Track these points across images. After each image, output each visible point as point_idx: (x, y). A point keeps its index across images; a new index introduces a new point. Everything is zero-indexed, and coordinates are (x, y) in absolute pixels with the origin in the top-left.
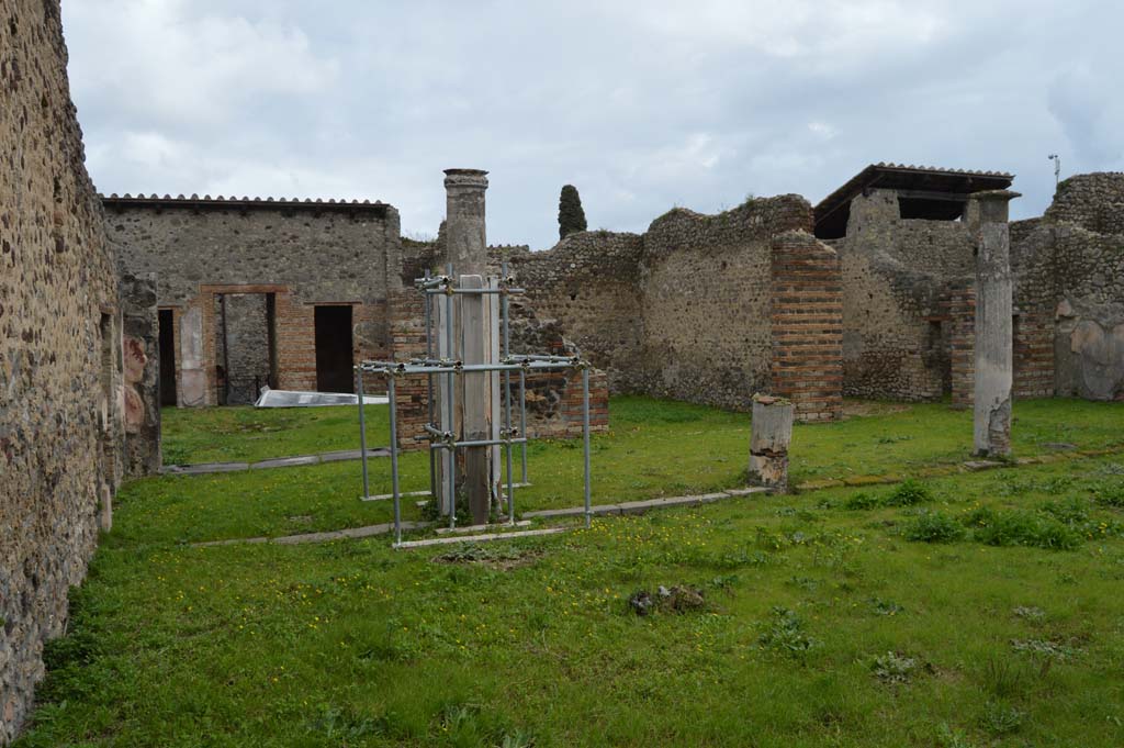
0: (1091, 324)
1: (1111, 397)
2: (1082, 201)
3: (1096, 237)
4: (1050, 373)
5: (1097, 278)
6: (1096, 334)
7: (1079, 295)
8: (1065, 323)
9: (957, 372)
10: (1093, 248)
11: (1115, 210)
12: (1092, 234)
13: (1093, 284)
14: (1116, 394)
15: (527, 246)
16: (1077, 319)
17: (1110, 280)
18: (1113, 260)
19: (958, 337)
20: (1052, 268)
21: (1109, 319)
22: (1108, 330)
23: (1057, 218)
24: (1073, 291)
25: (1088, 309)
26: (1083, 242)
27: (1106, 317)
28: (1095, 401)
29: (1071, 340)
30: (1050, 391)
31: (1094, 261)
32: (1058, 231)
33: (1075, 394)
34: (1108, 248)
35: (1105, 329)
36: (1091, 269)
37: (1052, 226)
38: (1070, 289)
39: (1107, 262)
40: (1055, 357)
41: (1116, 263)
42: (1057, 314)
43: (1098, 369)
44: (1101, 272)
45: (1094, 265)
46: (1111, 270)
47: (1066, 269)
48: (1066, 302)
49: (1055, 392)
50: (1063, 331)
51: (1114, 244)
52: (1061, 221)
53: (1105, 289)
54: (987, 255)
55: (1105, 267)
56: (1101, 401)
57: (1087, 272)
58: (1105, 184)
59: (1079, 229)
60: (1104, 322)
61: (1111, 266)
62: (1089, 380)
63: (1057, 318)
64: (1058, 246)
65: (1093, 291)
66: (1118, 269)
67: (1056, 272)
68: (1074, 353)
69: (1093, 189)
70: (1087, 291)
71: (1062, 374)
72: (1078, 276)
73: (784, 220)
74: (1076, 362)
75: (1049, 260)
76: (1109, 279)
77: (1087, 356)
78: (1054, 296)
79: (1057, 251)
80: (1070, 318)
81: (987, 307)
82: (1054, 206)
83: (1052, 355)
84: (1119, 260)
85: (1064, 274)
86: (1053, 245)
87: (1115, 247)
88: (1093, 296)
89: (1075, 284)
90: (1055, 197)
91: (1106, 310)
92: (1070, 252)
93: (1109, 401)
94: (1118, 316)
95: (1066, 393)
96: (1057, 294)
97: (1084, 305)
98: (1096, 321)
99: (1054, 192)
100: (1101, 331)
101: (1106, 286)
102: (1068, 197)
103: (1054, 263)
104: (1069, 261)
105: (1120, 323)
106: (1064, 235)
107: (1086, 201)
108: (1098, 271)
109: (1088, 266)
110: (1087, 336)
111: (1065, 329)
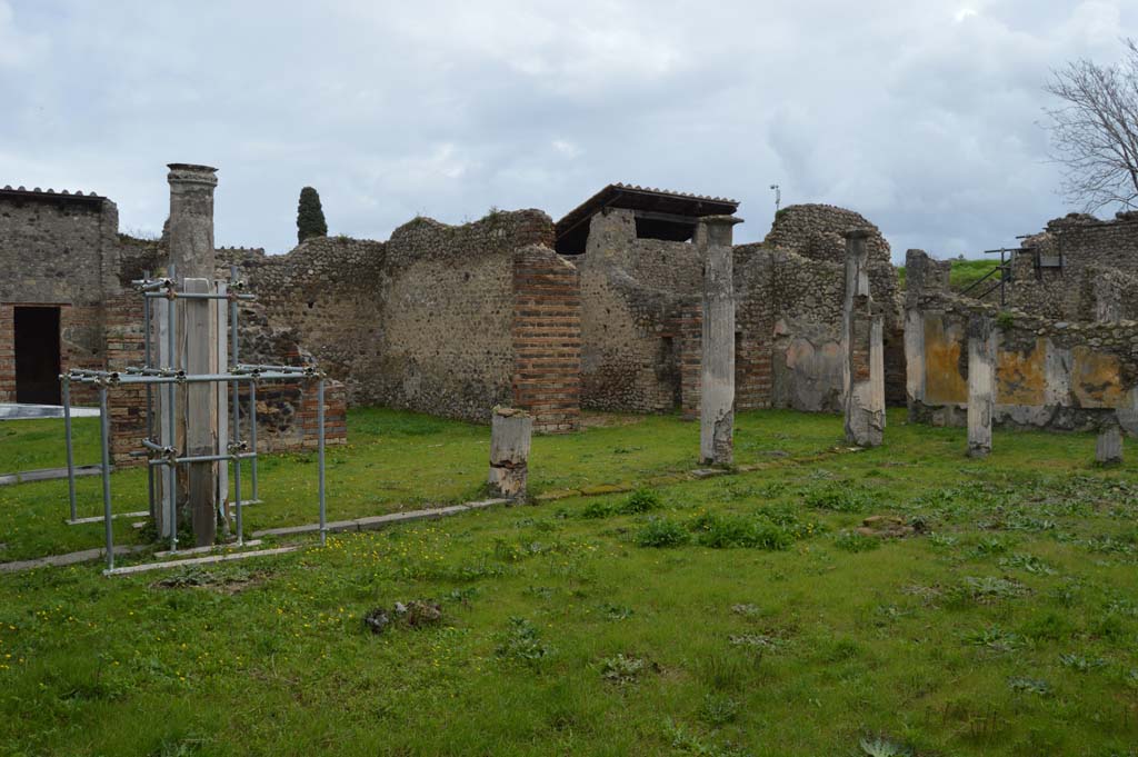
0: (803, 342)
1: (820, 409)
2: (796, 229)
3: (807, 263)
5: (809, 300)
6: (808, 351)
7: (794, 316)
8: (782, 340)
9: (686, 385)
10: (806, 272)
11: (825, 239)
12: (804, 260)
13: (805, 306)
14: (824, 406)
15: (262, 249)
16: (792, 337)
17: (820, 302)
18: (821, 285)
19: (687, 352)
20: (770, 289)
21: (818, 338)
22: (817, 347)
23: (775, 244)
24: (788, 311)
25: (800, 328)
26: (797, 267)
27: (816, 335)
28: (806, 412)
29: (786, 356)
30: (768, 404)
31: (806, 284)
32: (776, 255)
33: (790, 406)
34: (818, 273)
35: (814, 346)
36: (804, 291)
37: (771, 251)
38: (786, 309)
39: (817, 285)
40: (773, 371)
41: (825, 287)
42: (775, 332)
43: (809, 382)
44: (812, 295)
45: (806, 288)
46: (820, 294)
47: (782, 290)
48: (782, 321)
49: (773, 404)
50: (780, 348)
51: (823, 269)
52: (778, 246)
53: (815, 310)
54: (713, 277)
55: (815, 291)
56: (812, 412)
57: (800, 294)
58: (816, 215)
59: (794, 255)
60: (814, 340)
61: (820, 290)
62: (802, 394)
63: (775, 335)
64: (776, 270)
65: (805, 312)
66: (826, 292)
67: (774, 292)
68: (790, 368)
69: (806, 219)
70: (800, 311)
71: (778, 387)
72: (793, 298)
73: (526, 235)
74: (791, 376)
75: (768, 283)
76: (819, 301)
77: (800, 372)
78: (772, 315)
79: (775, 274)
80: (786, 336)
81: (713, 324)
82: (773, 233)
83: (770, 370)
84: (827, 285)
85: (781, 296)
86: (772, 268)
87: (823, 272)
88: (805, 316)
89: (790, 305)
90: (774, 225)
91: (816, 329)
92: (786, 275)
93: (818, 412)
94: (826, 335)
95: (781, 405)
96: (775, 313)
97: (797, 324)
98: (808, 340)
99: (773, 220)
100: (812, 348)
101: (816, 307)
102: (785, 225)
103: (773, 285)
104: (785, 284)
105: (828, 342)
106: (782, 259)
107: (800, 230)
108: (809, 294)
109: (801, 289)
110: (801, 352)
111: (781, 346)
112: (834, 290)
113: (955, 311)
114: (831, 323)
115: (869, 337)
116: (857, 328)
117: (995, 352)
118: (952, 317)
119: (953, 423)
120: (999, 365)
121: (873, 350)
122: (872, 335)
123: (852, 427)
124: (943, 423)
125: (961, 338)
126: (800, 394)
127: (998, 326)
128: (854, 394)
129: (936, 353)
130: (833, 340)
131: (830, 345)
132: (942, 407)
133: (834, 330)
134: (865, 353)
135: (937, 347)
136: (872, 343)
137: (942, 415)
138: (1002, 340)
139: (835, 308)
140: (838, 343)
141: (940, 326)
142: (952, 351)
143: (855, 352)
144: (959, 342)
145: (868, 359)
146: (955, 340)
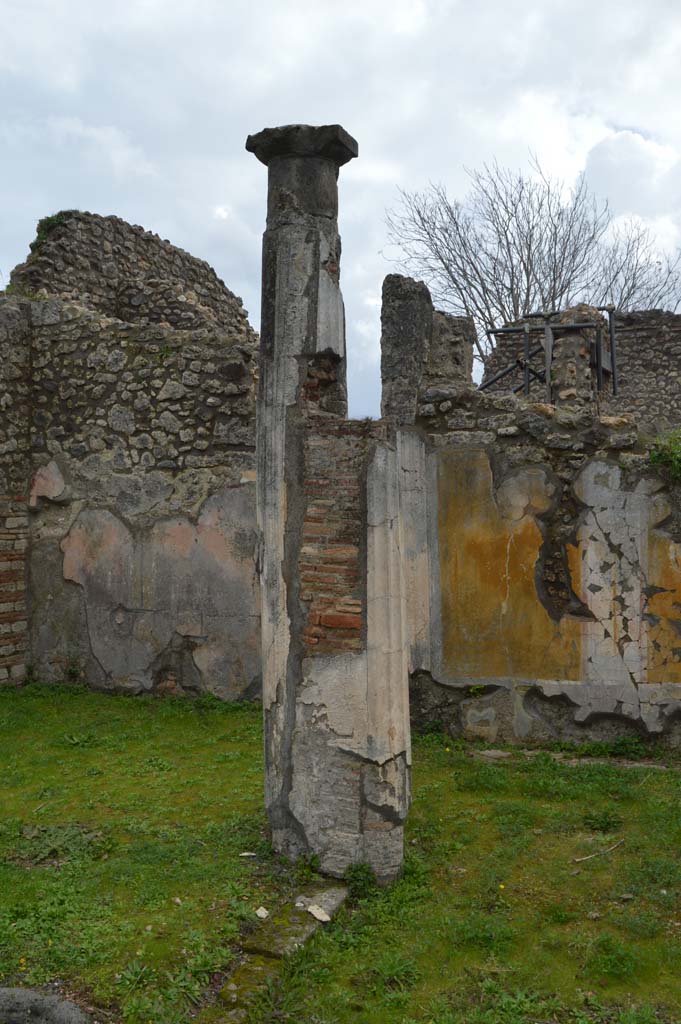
0: (104, 517)
1: (149, 684)
2: (86, 263)
3: (114, 326)
4: (19, 627)
5: (119, 418)
6: (116, 539)
7: (80, 454)
8: (51, 515)
10: (110, 349)
11: (148, 291)
12: (106, 321)
13: (109, 429)
14: (159, 676)
16: (76, 506)
17: (145, 420)
18: (150, 378)
20: (22, 389)
21: (142, 508)
22: (139, 531)
23: (36, 284)
24: (67, 444)
25: (97, 485)
26: (90, 336)
27: (136, 503)
28: (115, 692)
29: (61, 553)
30: (19, 671)
31: (110, 377)
32: (36, 309)
33: (73, 675)
34: (140, 351)
35: (133, 529)
36: (106, 394)
37: (25, 300)
38: (60, 438)
39: (138, 380)
40: (30, 591)
41: (157, 383)
42: (34, 493)
43: (120, 618)
44: (125, 403)
45: (110, 387)
46: (146, 401)
47: (51, 393)
48: (53, 466)
49: (30, 670)
50: (46, 532)
51: (151, 342)
52: (45, 291)
53: (133, 441)
55: (134, 392)
56: (128, 693)
57: (95, 402)
58: (128, 244)
59: (82, 309)
60: (130, 514)
61: (146, 390)
62: (100, 645)
63: (33, 502)
64: (37, 344)
65: (109, 446)
66: (162, 395)
67: (31, 399)
68: (69, 581)
69: (108, 246)
70: (95, 443)
71: (43, 628)
72: (79, 410)
74: (74, 602)
75: (18, 373)
76: (143, 416)
77: (95, 590)
78: (28, 454)
79: (35, 353)
80: (62, 504)
82: (31, 261)
83: (21, 586)
84: (163, 377)
85: (48, 406)
86: (26, 339)
87: (153, 348)
88: (108, 456)
89: (71, 429)
90: (33, 247)
91: (137, 488)
92: (62, 356)
93: (143, 691)
94: (161, 500)
95: (52, 673)
96: (36, 448)
97: (90, 476)
98: (116, 512)
99: (33, 236)
100: (127, 533)
101: (137, 433)
102: (61, 247)
103: (30, 382)
104: (58, 377)
105: (167, 518)
106: (51, 318)
107: (95, 267)
108: (120, 401)
109: (98, 389)
110: (97, 544)
111: (49, 529)
112: (181, 391)
113: (525, 435)
114: (175, 471)
115: (362, 495)
116: (313, 463)
117: (641, 542)
118: (515, 452)
119: (522, 731)
120: (655, 580)
121: (375, 539)
122: (374, 486)
123: (298, 810)
124: (491, 731)
125: (543, 505)
126: (98, 646)
127: (650, 473)
128: (308, 696)
129: (474, 549)
130: (180, 513)
131: (172, 526)
132: (489, 690)
133: (182, 489)
134: (349, 552)
135: (475, 529)
136: (375, 516)
137: (490, 712)
138: (663, 511)
139: (185, 435)
140: (193, 521)
141: (484, 475)
142: (520, 540)
143: (308, 549)
144: (540, 516)
145: (357, 574)
146: (527, 510)
